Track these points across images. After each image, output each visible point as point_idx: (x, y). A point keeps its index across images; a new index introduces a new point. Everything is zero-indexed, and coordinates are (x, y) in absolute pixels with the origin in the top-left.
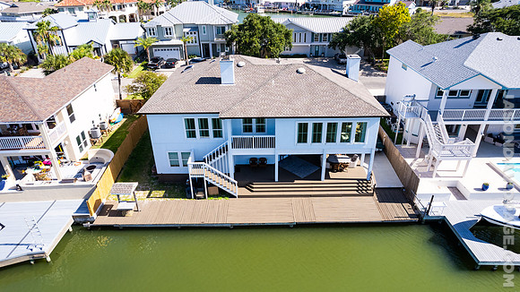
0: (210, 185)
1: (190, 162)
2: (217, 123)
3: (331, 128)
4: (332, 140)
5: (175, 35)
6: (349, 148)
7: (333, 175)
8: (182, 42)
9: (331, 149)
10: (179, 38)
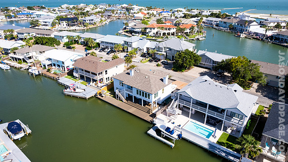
3: (143, 93)
4: (143, 96)
5: (164, 50)
6: (147, 99)
7: (146, 106)
8: (165, 54)
9: (143, 98)
10: (165, 52)
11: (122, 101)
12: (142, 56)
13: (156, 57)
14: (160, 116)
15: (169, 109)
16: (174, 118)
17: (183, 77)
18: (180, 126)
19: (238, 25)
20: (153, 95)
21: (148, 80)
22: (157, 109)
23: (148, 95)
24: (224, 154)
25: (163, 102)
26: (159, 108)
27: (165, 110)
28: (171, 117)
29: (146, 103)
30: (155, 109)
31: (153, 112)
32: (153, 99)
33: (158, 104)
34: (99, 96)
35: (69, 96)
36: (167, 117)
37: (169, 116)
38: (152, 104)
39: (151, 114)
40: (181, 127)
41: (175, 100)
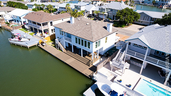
3: (82, 41)
4: (83, 45)
5: (106, 11)
6: (86, 49)
7: (87, 57)
8: (107, 14)
9: (83, 48)
10: (107, 12)
11: (61, 50)
12: (88, 17)
13: (100, 17)
14: (102, 69)
15: (114, 62)
16: (121, 74)
17: (123, 31)
18: (129, 86)
19: (159, 0)
20: (94, 44)
21: (89, 26)
22: (98, 61)
23: (88, 44)
25: (106, 53)
26: (101, 59)
27: (108, 63)
28: (116, 71)
29: (86, 54)
30: (96, 61)
31: (94, 64)
32: (94, 49)
33: (100, 55)
34: (40, 46)
35: (14, 44)
36: (111, 71)
37: (114, 70)
38: (92, 54)
39: (91, 66)
40: (131, 88)
41: (123, 51)
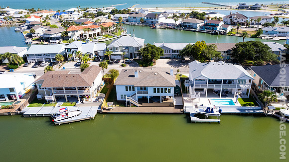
0: (131, 103)
1: (126, 97)
2: (133, 87)
3: (162, 89)
4: (162, 92)
5: (119, 50)
6: (167, 94)
8: (122, 53)
9: (162, 95)
13: (112, 58)
16: (198, 102)
19: (147, 18)
21: (159, 76)
22: (175, 101)
23: (168, 90)
24: (252, 111)
31: (175, 104)
34: (104, 111)
36: (191, 103)
